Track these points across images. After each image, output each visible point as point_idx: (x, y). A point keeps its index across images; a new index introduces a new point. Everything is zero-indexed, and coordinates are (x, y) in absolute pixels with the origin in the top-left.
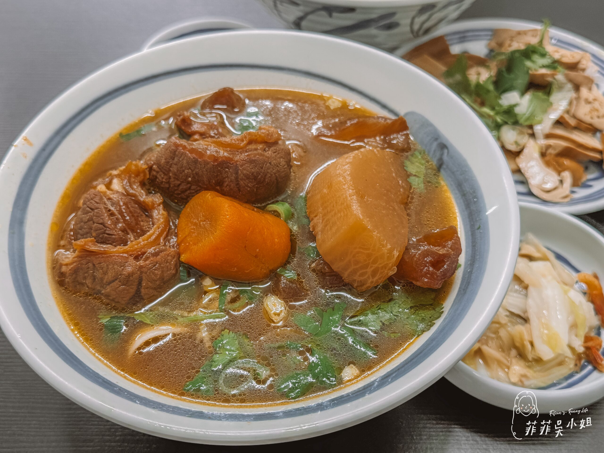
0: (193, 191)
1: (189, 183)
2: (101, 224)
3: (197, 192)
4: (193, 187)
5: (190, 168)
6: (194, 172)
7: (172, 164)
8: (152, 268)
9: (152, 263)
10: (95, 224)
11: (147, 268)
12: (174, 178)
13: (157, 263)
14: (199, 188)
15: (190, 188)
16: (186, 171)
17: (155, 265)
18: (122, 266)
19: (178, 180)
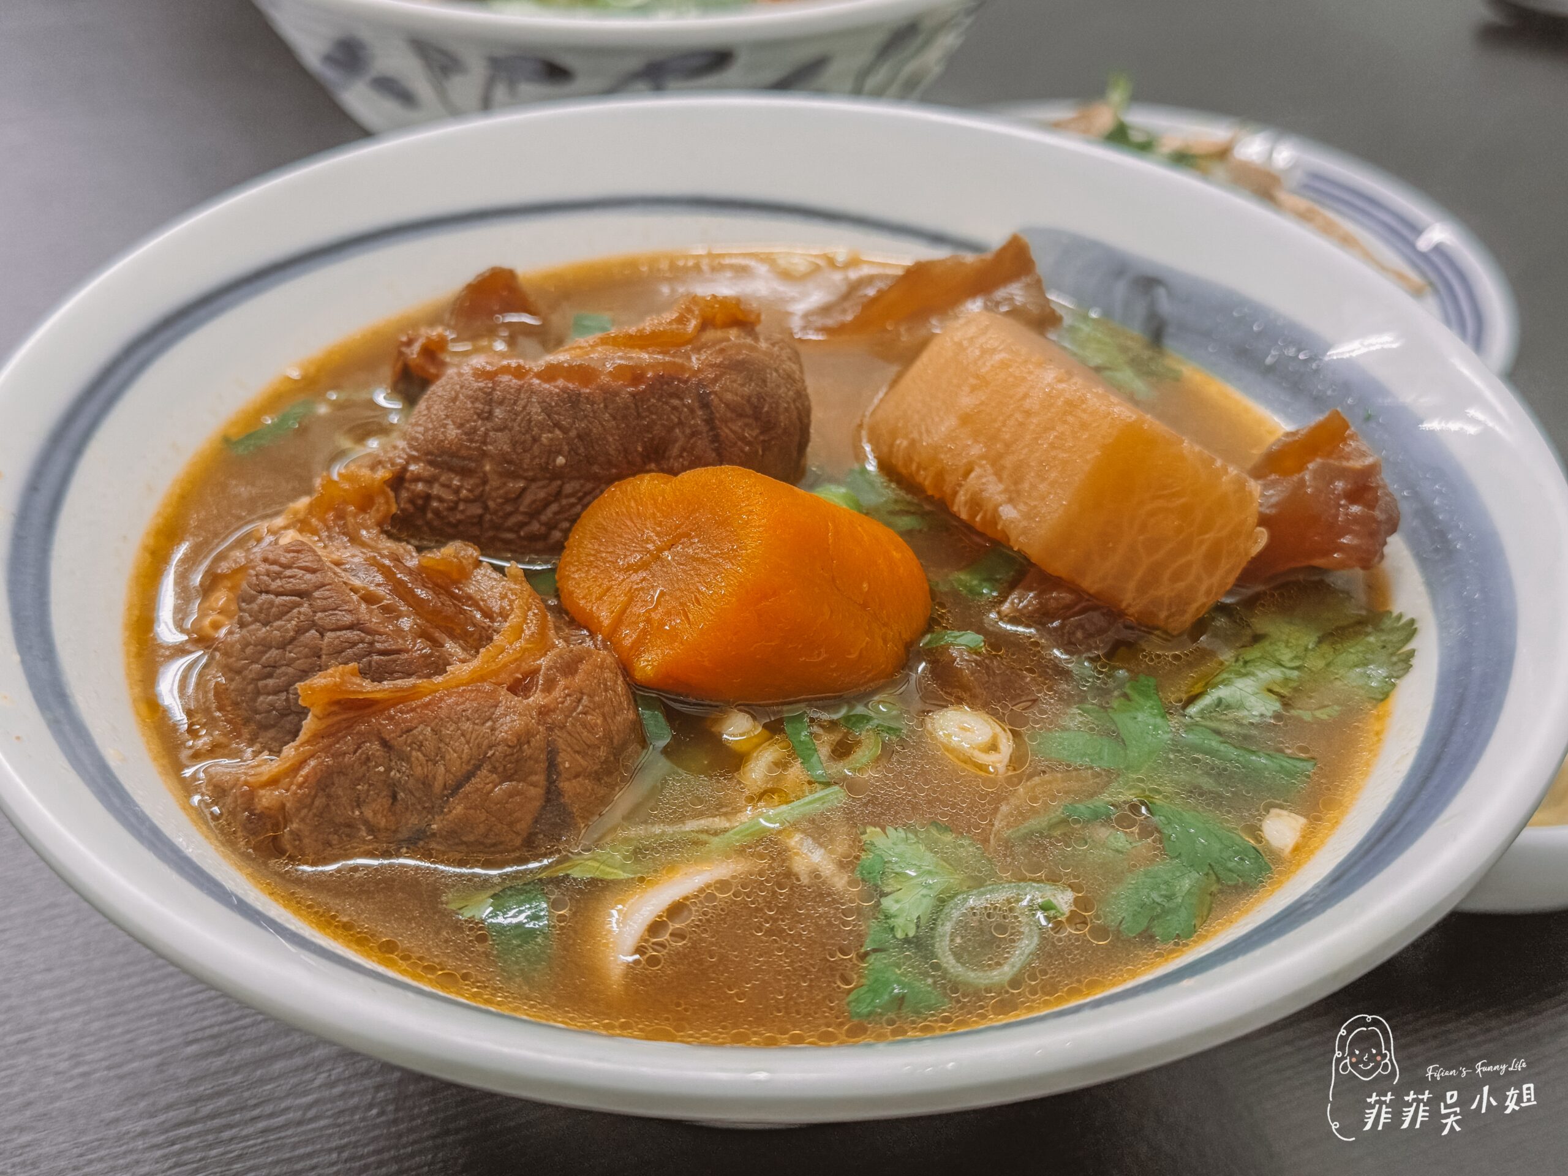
0: (573, 500)
1: (557, 474)
2: (351, 627)
3: (585, 499)
4: (568, 488)
5: (557, 425)
6: (573, 433)
7: (486, 434)
8: (575, 709)
9: (569, 695)
10: (329, 635)
11: (562, 711)
12: (501, 475)
13: (582, 693)
14: (589, 486)
15: (558, 495)
16: (545, 437)
17: (579, 701)
18: (488, 720)
19: (514, 476)
